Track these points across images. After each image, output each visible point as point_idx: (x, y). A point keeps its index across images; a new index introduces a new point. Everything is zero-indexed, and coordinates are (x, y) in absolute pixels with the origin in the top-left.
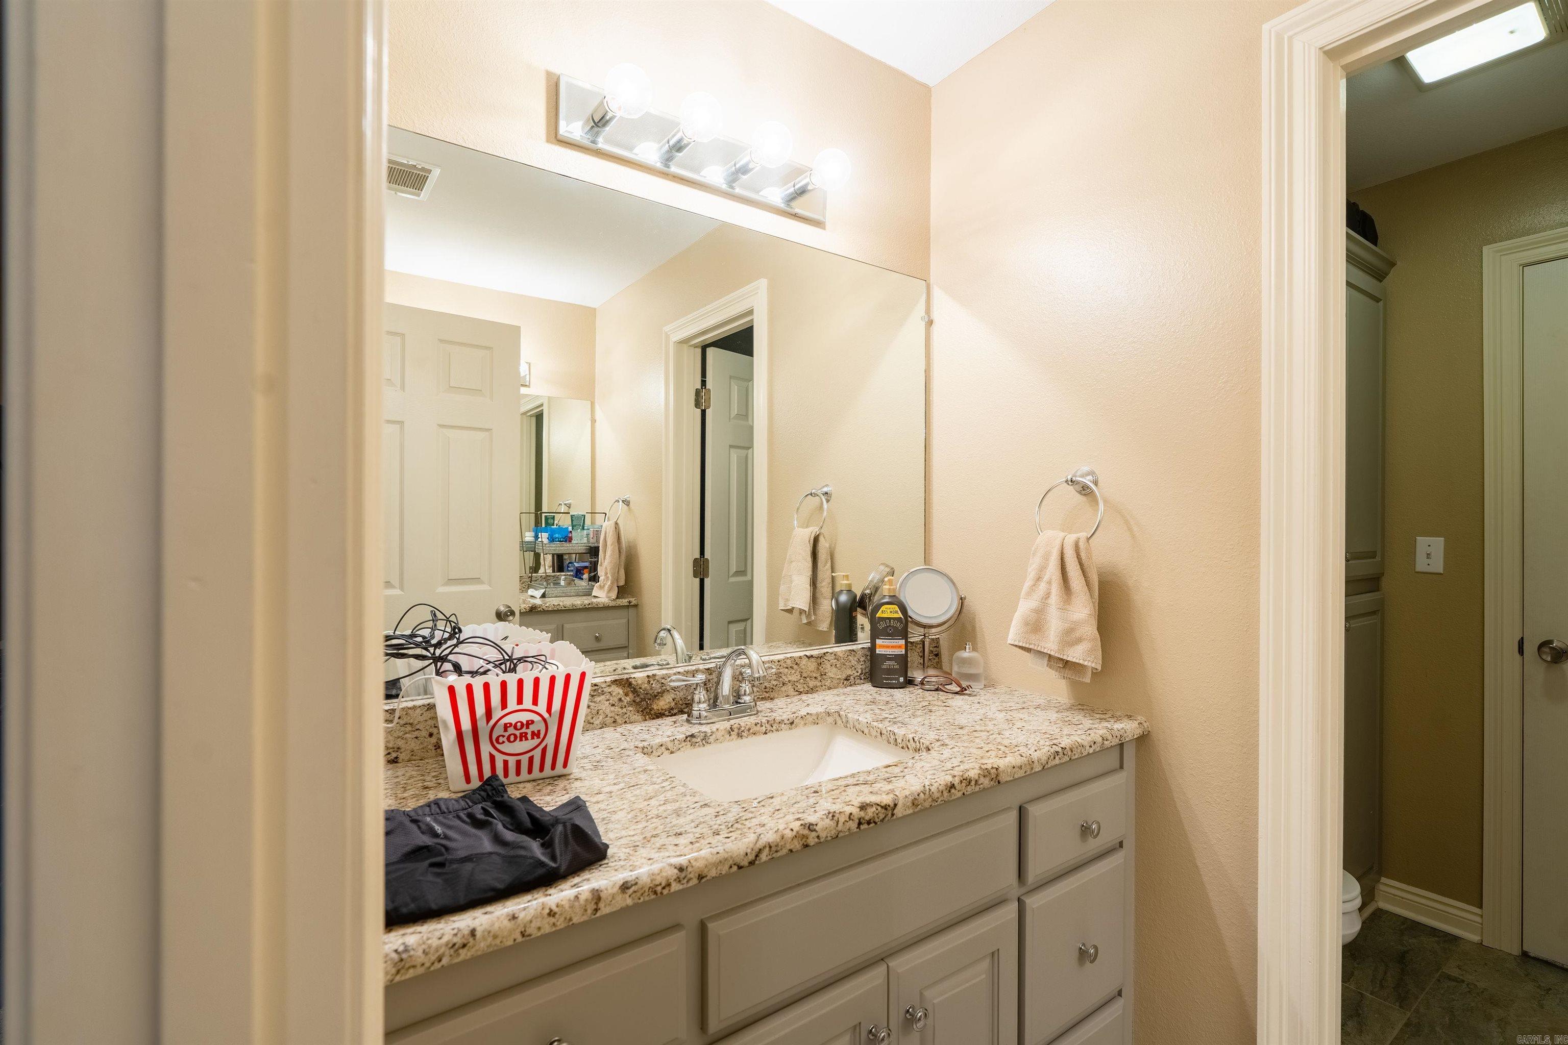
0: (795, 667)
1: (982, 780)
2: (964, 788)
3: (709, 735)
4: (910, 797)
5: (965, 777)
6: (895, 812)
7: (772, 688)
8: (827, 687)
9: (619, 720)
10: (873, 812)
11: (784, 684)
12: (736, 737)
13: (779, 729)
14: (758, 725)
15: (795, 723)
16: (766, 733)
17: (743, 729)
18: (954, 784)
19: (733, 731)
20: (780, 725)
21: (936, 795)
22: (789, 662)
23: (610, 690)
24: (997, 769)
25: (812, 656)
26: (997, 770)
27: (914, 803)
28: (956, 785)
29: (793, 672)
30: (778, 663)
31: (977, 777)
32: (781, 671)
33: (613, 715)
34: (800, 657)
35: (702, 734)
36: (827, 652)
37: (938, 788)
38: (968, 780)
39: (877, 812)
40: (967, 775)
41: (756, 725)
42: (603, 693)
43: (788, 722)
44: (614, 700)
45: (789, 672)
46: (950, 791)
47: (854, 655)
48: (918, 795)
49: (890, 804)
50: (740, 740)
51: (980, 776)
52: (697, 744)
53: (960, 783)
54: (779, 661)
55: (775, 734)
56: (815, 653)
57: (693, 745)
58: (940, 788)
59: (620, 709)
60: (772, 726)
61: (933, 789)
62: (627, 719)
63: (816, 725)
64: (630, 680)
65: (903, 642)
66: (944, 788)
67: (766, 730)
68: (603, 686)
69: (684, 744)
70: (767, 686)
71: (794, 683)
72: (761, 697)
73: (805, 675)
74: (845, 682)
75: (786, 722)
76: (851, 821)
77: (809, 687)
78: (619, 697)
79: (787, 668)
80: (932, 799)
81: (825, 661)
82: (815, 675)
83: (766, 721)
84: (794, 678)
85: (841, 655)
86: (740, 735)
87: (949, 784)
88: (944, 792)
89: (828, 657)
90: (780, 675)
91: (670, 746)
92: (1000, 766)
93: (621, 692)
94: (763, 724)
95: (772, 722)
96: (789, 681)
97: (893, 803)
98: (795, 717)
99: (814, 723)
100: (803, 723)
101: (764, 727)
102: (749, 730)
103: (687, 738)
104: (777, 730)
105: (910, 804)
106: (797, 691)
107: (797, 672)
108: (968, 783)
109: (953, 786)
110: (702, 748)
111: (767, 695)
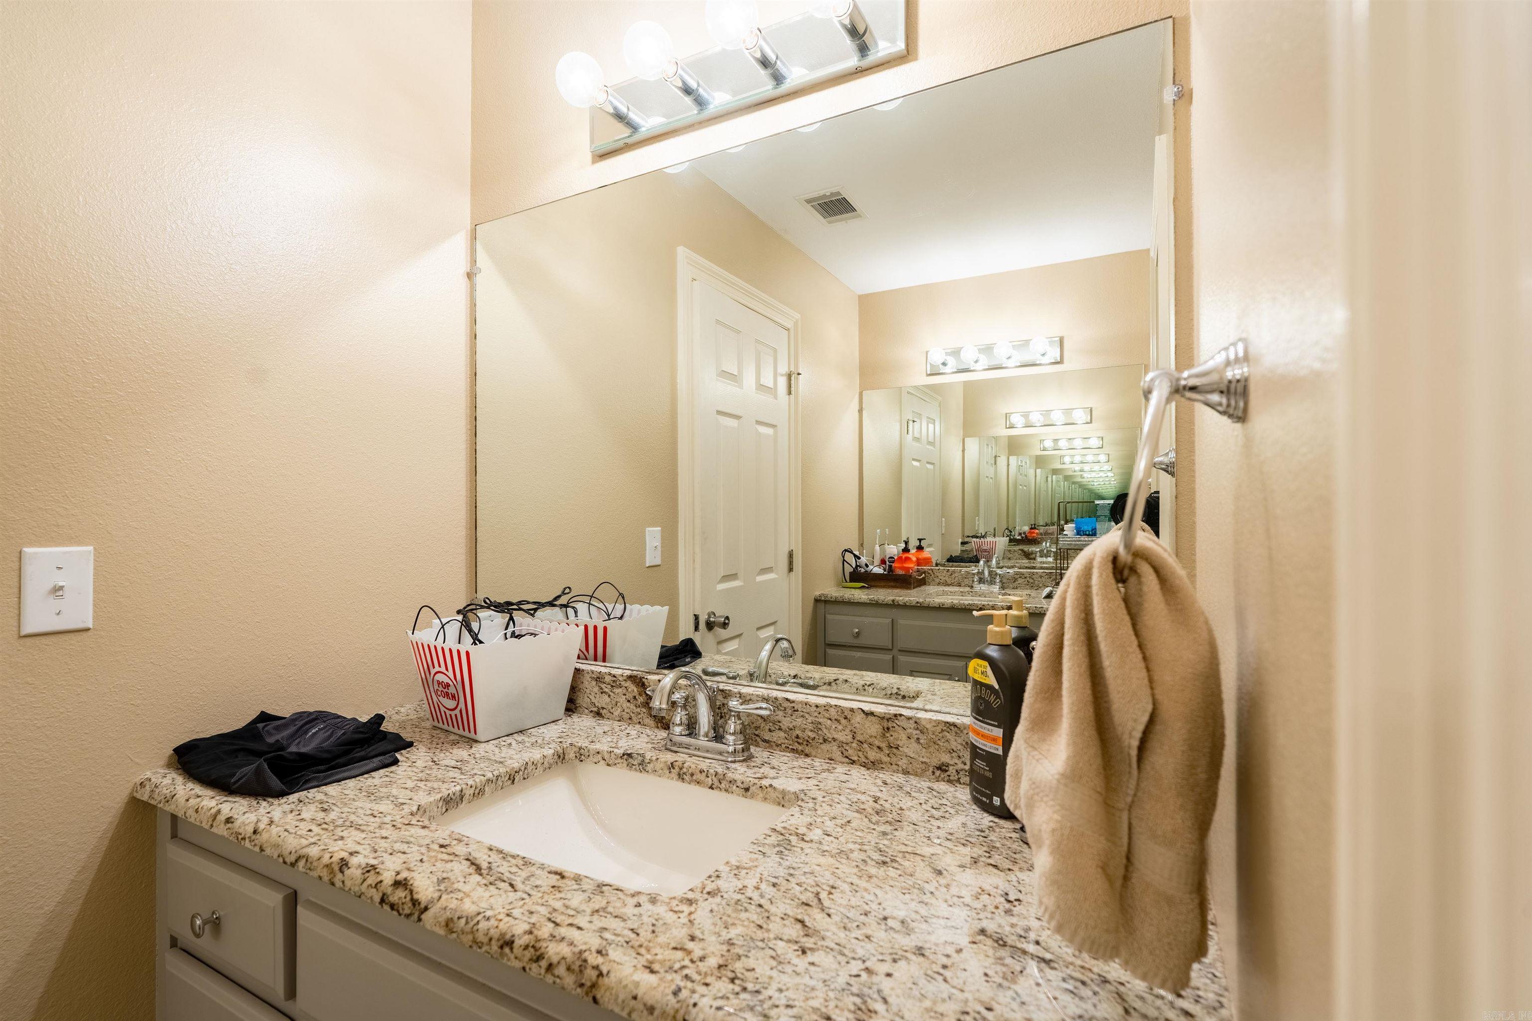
0: (843, 721)
1: (561, 970)
2: (526, 959)
3: (647, 761)
4: (448, 913)
5: (538, 945)
6: (423, 917)
7: (808, 741)
8: (900, 769)
9: (634, 719)
10: (400, 898)
11: (825, 740)
12: (677, 777)
13: (730, 790)
14: (704, 774)
15: (750, 790)
16: (711, 788)
17: (685, 770)
18: (513, 942)
19: (674, 768)
20: (731, 785)
21: (481, 937)
22: (833, 712)
23: (626, 685)
24: (601, 974)
25: (872, 714)
26: (598, 976)
27: (449, 924)
28: (516, 945)
29: (840, 727)
30: (815, 708)
31: (555, 960)
32: (821, 720)
33: (628, 711)
34: (852, 710)
35: (639, 758)
36: (901, 715)
37: (488, 929)
38: (538, 953)
39: (404, 901)
40: (545, 945)
41: (701, 772)
42: (620, 686)
43: (742, 786)
44: (630, 696)
45: (834, 727)
46: (501, 947)
47: (956, 733)
48: (459, 918)
49: (423, 902)
50: (679, 784)
51: (563, 962)
52: (634, 767)
53: (523, 947)
54: (817, 706)
55: (724, 794)
56: (880, 709)
57: (630, 766)
58: (492, 932)
59: (635, 708)
60: (721, 783)
61: (483, 925)
62: (641, 720)
63: (780, 808)
64: (644, 680)
65: (999, 732)
66: (496, 936)
67: (713, 784)
68: (621, 679)
69: (620, 761)
70: (800, 735)
71: (841, 745)
72: (791, 747)
73: (859, 737)
74: (938, 773)
75: (739, 784)
76: (375, 890)
77: (866, 758)
78: (634, 694)
79: (830, 719)
80: (474, 938)
81: (897, 727)
82: (877, 743)
83: (714, 773)
84: (842, 737)
85: (928, 726)
86: (681, 777)
87: (508, 937)
88: (493, 942)
89: (902, 722)
90: (819, 726)
91: (606, 756)
92: (612, 975)
93: (635, 690)
94: (709, 775)
95: (721, 777)
96: (834, 740)
97: (425, 904)
98: (751, 784)
99: (779, 804)
100: (761, 795)
101: (709, 779)
102: (692, 775)
103: (624, 755)
104: (726, 790)
105: (442, 920)
106: (847, 757)
107: (848, 730)
108: (535, 958)
109: (510, 943)
110: (638, 774)
111: (800, 748)
